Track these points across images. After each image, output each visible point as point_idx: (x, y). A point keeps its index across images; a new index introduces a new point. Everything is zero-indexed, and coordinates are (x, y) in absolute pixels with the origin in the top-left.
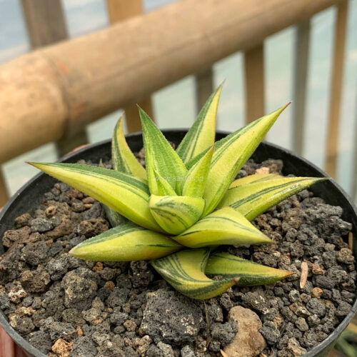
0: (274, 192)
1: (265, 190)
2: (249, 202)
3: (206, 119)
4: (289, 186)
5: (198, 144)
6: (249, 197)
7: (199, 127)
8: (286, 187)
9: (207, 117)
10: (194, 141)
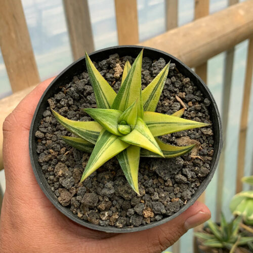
0: (159, 88)
1: (154, 89)
2: (152, 100)
3: (97, 78)
4: (163, 80)
5: (104, 92)
6: (150, 98)
7: (97, 84)
8: (162, 82)
9: (96, 76)
10: (101, 92)
